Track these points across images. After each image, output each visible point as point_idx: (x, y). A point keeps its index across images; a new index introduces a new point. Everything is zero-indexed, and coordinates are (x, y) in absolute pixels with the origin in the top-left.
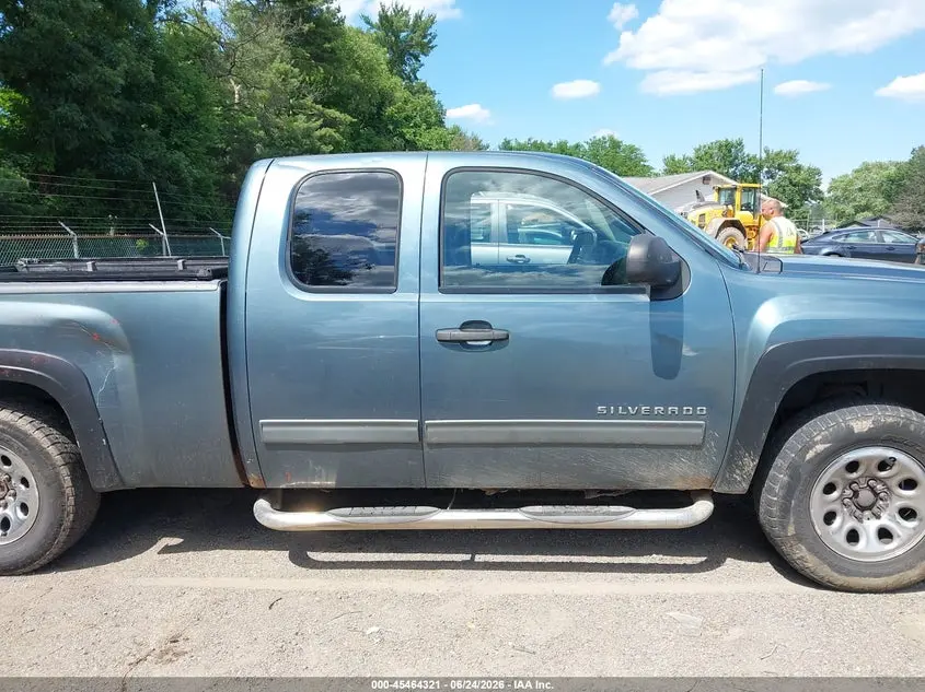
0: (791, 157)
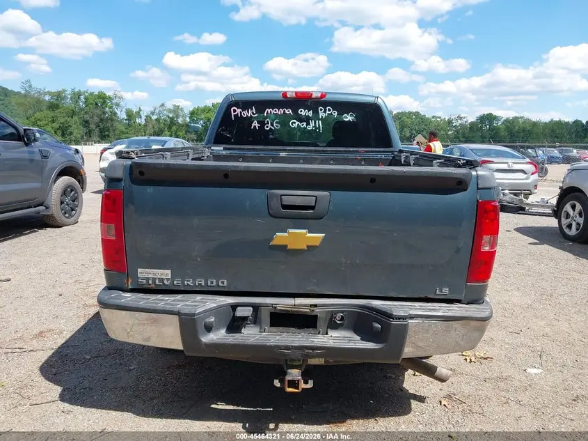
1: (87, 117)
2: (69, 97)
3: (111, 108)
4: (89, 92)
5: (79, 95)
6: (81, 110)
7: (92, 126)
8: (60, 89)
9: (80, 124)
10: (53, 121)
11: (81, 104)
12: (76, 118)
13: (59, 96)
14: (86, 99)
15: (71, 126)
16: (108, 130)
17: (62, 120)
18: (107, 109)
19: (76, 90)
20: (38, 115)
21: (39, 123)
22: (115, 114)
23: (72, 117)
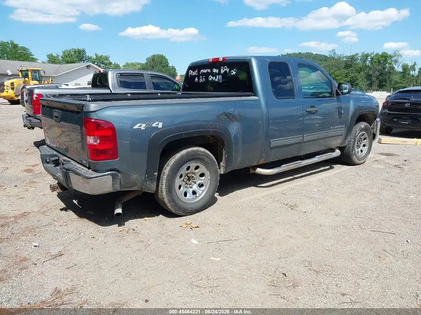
0: (107, 58)
1: (371, 72)
2: (360, 58)
3: (390, 64)
4: (375, 53)
5: (367, 56)
6: (367, 67)
7: (374, 79)
8: (354, 53)
9: (365, 78)
10: (346, 76)
11: (368, 63)
12: (362, 73)
13: (353, 58)
14: (372, 59)
15: (357, 79)
16: (385, 81)
17: (353, 75)
18: (387, 65)
19: (366, 53)
20: (337, 73)
21: (337, 78)
22: (393, 68)
23: (360, 73)
